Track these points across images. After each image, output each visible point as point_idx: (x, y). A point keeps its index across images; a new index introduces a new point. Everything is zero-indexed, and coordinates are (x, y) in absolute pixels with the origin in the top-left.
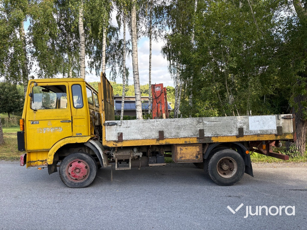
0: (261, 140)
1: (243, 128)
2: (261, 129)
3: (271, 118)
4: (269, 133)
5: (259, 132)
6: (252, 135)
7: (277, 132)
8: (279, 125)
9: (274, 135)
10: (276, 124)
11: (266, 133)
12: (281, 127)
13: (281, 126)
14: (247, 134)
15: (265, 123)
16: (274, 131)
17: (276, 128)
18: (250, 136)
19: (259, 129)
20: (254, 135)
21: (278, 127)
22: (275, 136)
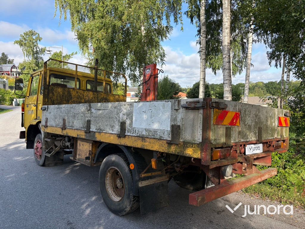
0: (145, 148)
1: (125, 123)
2: (148, 128)
3: (164, 106)
4: (158, 137)
5: (144, 133)
6: (135, 136)
7: (170, 136)
8: (176, 123)
9: (165, 142)
10: (170, 119)
11: (154, 136)
12: (179, 126)
13: (178, 124)
14: (129, 134)
15: (153, 116)
16: (166, 133)
17: (169, 129)
18: (133, 138)
19: (145, 128)
20: (137, 136)
21: (173, 127)
22: (166, 145)
